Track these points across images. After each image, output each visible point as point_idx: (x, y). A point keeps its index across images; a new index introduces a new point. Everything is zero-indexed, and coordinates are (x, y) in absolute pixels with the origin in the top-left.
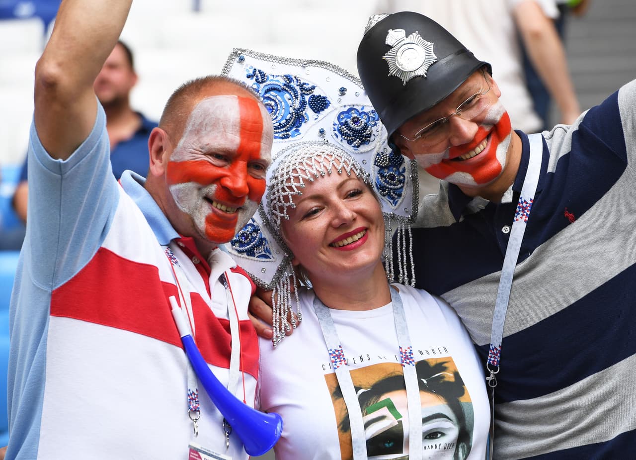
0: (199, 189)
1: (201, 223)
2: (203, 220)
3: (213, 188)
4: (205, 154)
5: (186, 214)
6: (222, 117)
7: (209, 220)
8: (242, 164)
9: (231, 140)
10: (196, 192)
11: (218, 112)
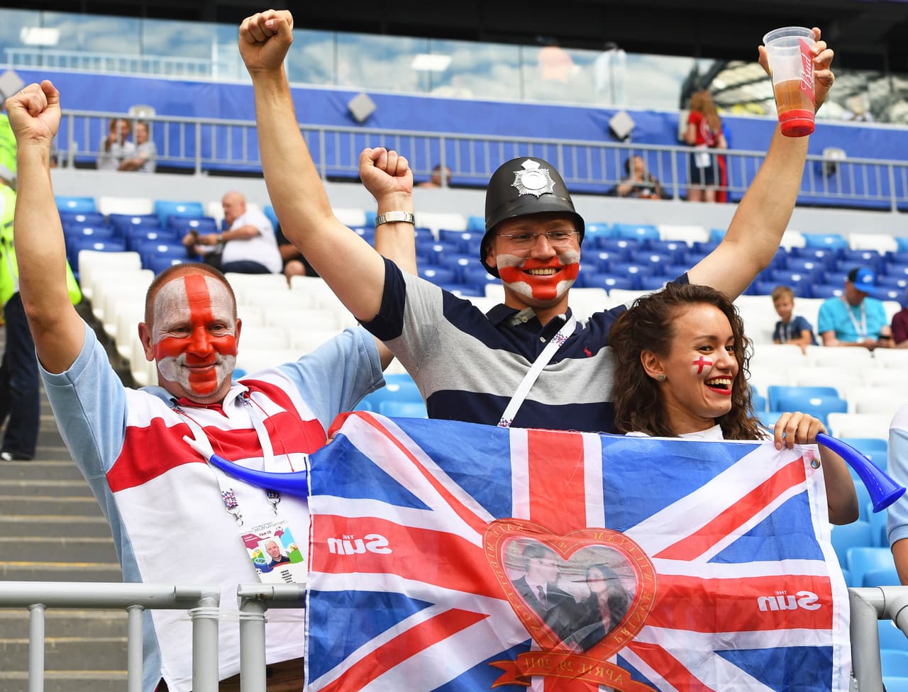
0: (175, 361)
1: (187, 385)
2: (187, 381)
3: (183, 356)
4: (169, 332)
5: (174, 382)
6: (173, 298)
7: (191, 380)
8: (201, 330)
9: (185, 314)
10: (172, 364)
11: (169, 294)
